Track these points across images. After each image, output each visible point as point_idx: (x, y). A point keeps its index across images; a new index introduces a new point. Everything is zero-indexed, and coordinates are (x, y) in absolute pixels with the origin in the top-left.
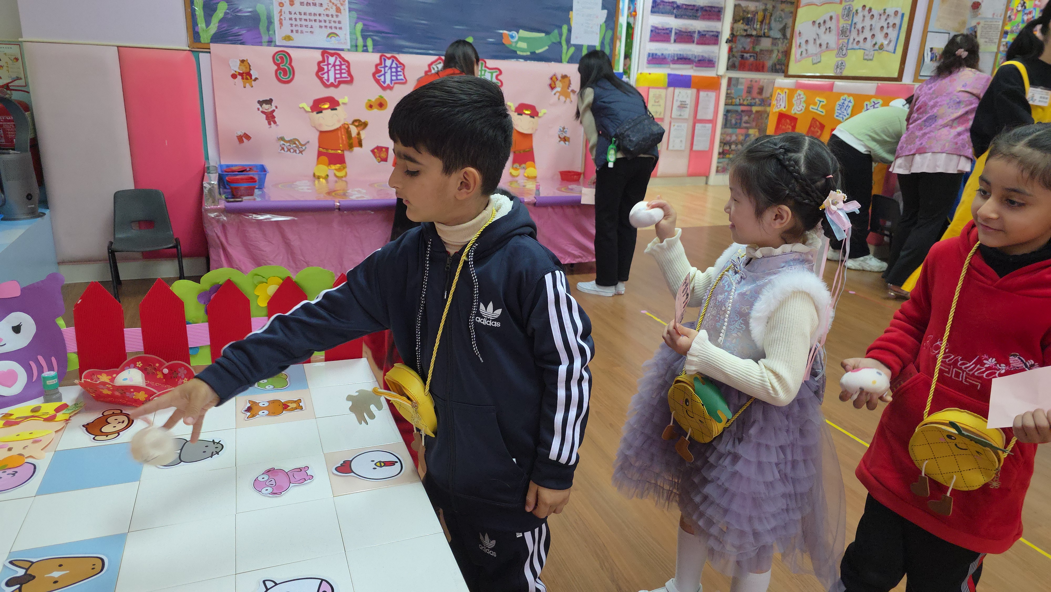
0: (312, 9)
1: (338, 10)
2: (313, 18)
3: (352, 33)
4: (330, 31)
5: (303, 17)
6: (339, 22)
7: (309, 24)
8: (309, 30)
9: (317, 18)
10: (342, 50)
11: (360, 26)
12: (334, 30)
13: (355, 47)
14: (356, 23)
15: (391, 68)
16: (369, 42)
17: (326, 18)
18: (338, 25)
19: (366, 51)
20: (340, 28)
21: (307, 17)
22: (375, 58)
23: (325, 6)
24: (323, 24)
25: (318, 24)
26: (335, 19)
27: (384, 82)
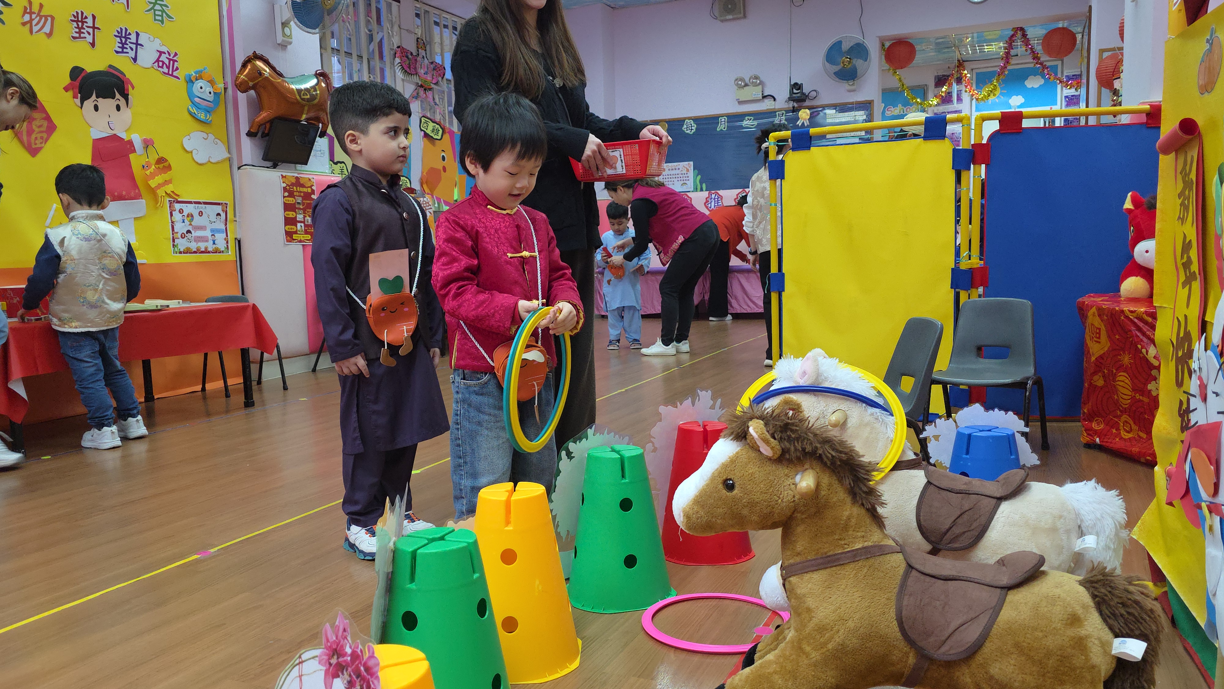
0: (674, 172)
1: (688, 170)
2: (674, 176)
3: (695, 182)
4: (682, 182)
5: (669, 177)
6: (688, 177)
7: (672, 180)
8: (672, 183)
9: (677, 176)
10: (689, 192)
11: (699, 177)
12: (685, 182)
13: (696, 190)
14: (697, 176)
15: (715, 199)
16: (704, 186)
17: (681, 176)
18: (687, 179)
19: (702, 190)
20: (688, 180)
21: (671, 177)
22: (705, 194)
23: (680, 169)
24: (679, 179)
25: (677, 179)
26: (686, 175)
27: (710, 207)
